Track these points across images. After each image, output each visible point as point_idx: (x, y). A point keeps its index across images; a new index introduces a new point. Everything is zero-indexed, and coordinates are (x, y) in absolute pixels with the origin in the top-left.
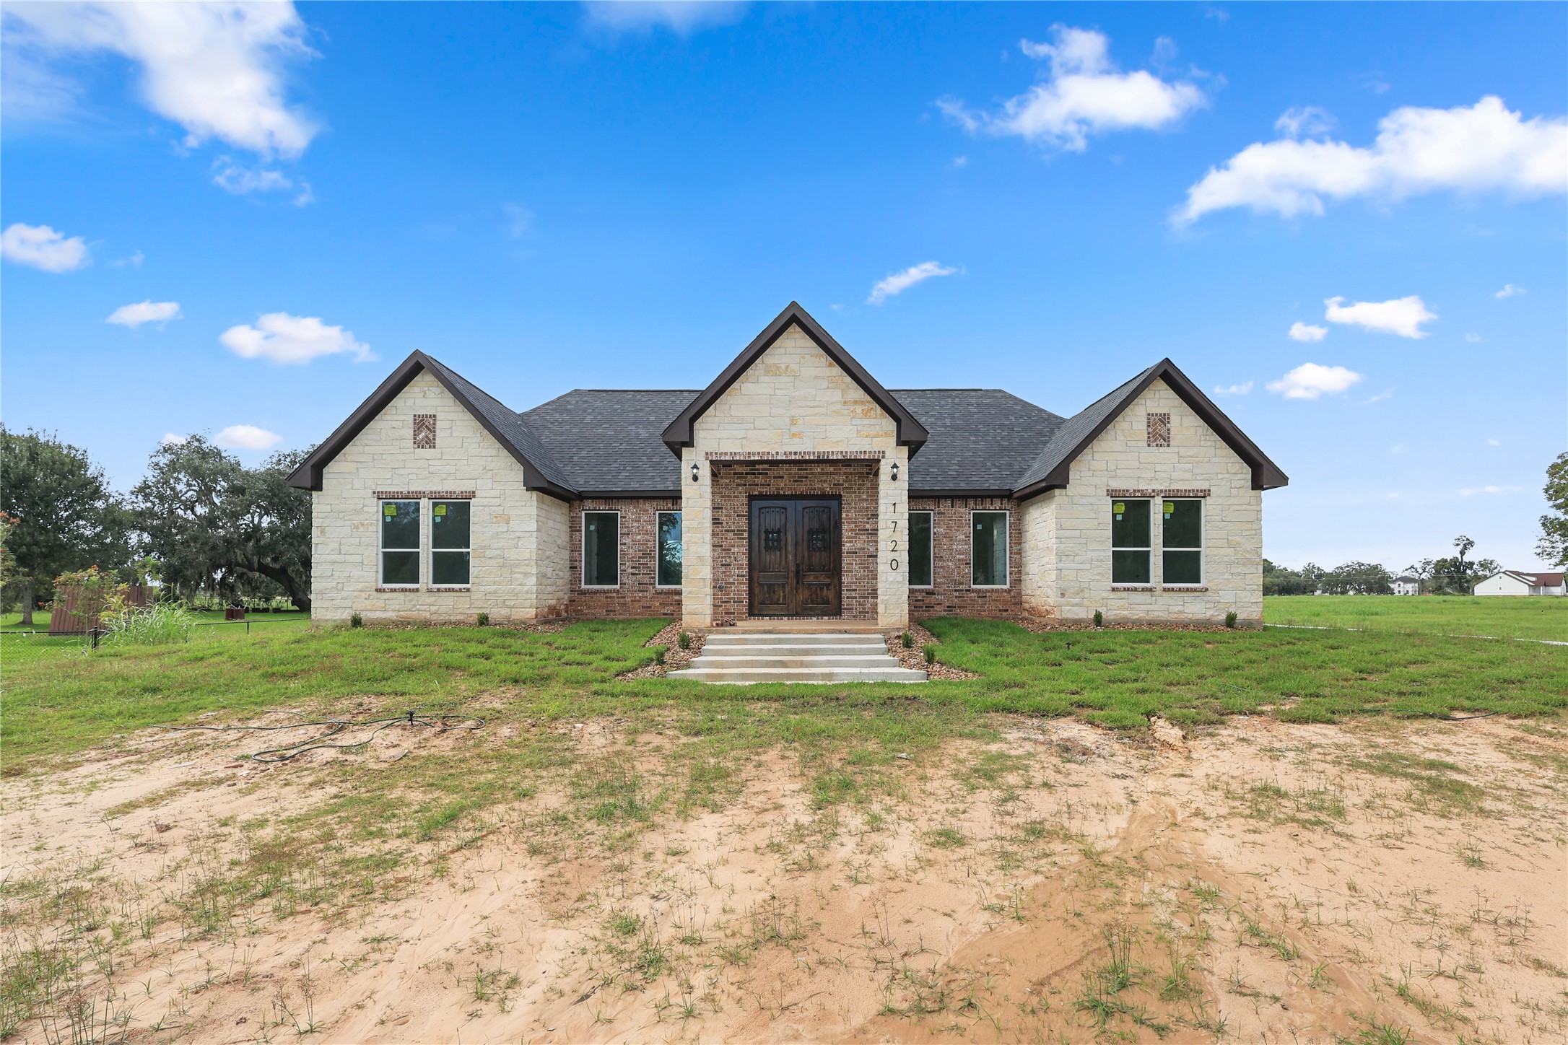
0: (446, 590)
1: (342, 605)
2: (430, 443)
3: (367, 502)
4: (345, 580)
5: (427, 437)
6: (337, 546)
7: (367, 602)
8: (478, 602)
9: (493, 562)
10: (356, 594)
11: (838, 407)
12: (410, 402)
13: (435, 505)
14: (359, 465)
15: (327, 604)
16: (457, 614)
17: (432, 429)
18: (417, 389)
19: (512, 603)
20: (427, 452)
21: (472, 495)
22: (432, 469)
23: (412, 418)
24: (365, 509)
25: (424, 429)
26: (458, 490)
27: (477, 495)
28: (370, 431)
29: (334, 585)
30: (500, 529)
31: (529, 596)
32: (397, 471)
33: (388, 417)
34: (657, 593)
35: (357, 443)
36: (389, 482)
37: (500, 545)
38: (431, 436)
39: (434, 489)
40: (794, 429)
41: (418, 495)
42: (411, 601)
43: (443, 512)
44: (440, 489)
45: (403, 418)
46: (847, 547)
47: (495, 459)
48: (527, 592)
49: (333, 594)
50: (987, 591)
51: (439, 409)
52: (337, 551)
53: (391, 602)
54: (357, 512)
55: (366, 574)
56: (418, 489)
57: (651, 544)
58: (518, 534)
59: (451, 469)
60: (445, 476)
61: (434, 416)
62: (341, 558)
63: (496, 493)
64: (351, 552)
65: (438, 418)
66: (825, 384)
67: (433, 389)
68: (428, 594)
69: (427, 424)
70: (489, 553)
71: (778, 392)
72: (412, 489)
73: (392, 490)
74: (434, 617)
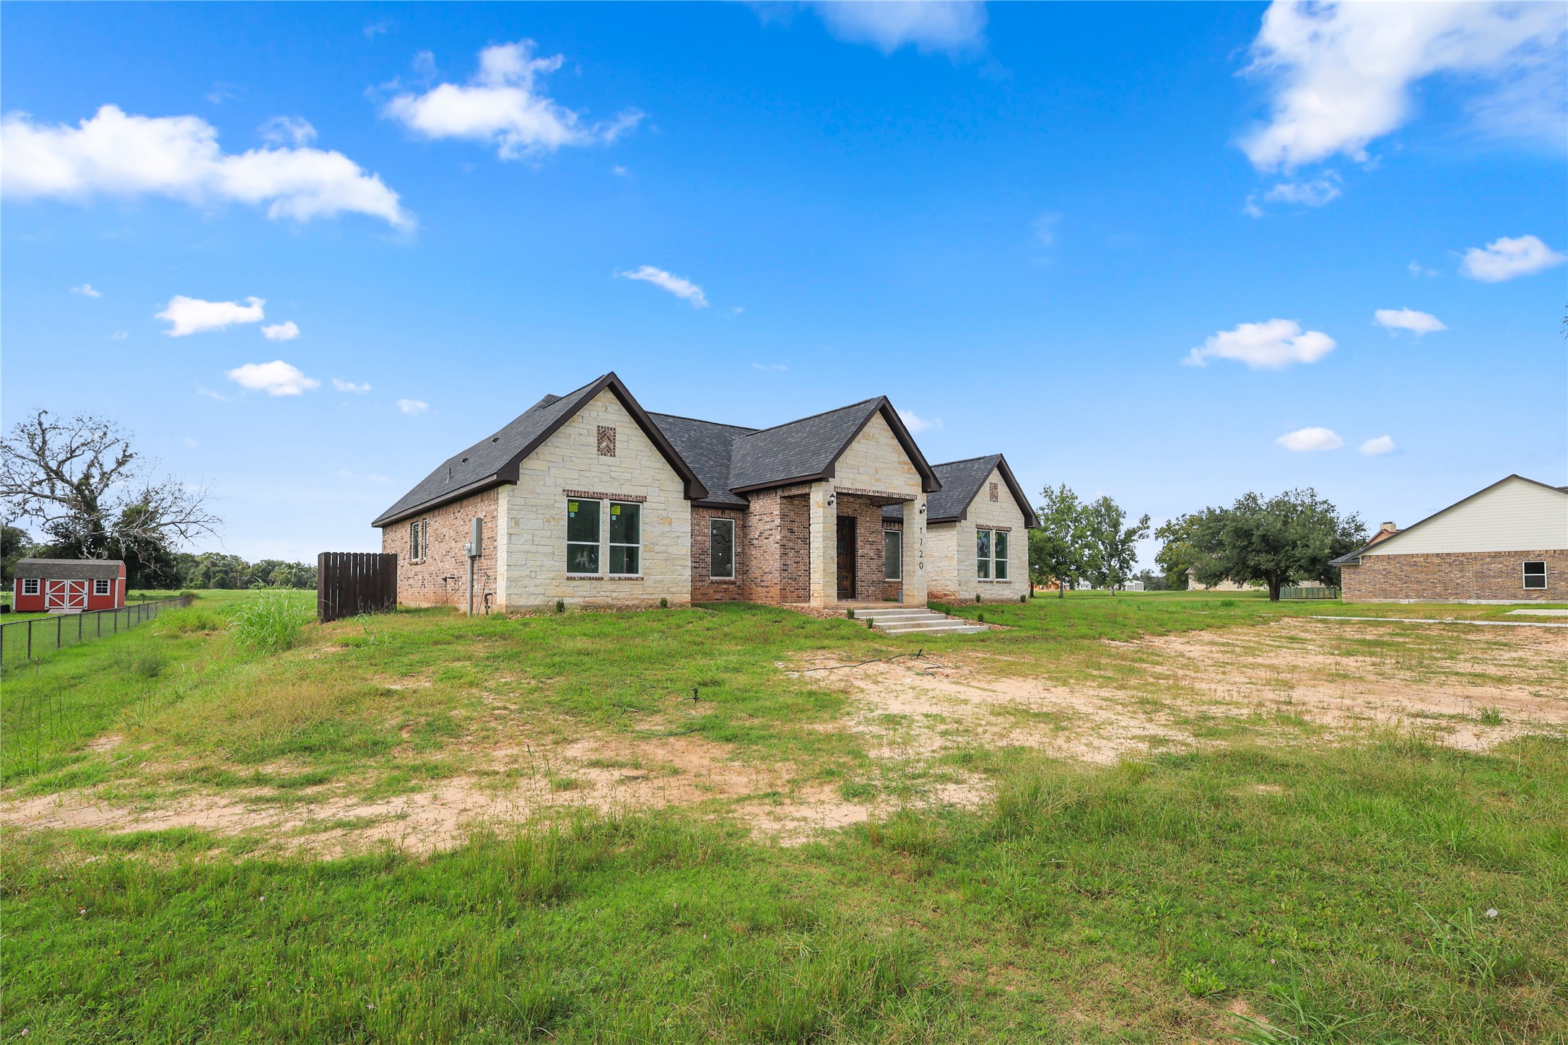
0: (626, 579)
1: (535, 592)
2: (610, 452)
3: (558, 498)
4: (538, 569)
5: (608, 446)
6: (530, 537)
7: (558, 589)
8: (649, 589)
9: (659, 557)
10: (548, 581)
11: (896, 465)
12: (594, 414)
13: (612, 505)
14: (551, 464)
15: (521, 591)
16: (633, 599)
17: (612, 440)
18: (600, 404)
19: (674, 590)
20: (607, 459)
21: (643, 500)
22: (613, 475)
23: (596, 428)
24: (556, 505)
25: (606, 439)
26: (634, 494)
27: (648, 499)
28: (560, 435)
29: (528, 573)
30: (665, 529)
31: (685, 584)
32: (583, 473)
33: (576, 424)
34: (712, 582)
35: (549, 444)
36: (577, 482)
37: (665, 542)
38: (611, 446)
39: (614, 492)
40: (877, 477)
41: (602, 496)
42: (595, 588)
43: (618, 512)
44: (619, 492)
45: (588, 427)
46: (860, 552)
47: (661, 471)
48: (685, 581)
49: (526, 582)
50: (893, 582)
51: (618, 424)
52: (530, 542)
53: (579, 589)
54: (548, 507)
55: (557, 564)
56: (602, 491)
57: (707, 544)
58: (678, 534)
59: (628, 476)
60: (623, 481)
61: (614, 429)
62: (533, 548)
63: (661, 499)
64: (543, 543)
65: (617, 431)
66: (891, 450)
67: (613, 406)
68: (609, 582)
69: (608, 435)
70: (657, 549)
71: (870, 451)
72: (596, 490)
73: (580, 490)
74: (615, 602)
